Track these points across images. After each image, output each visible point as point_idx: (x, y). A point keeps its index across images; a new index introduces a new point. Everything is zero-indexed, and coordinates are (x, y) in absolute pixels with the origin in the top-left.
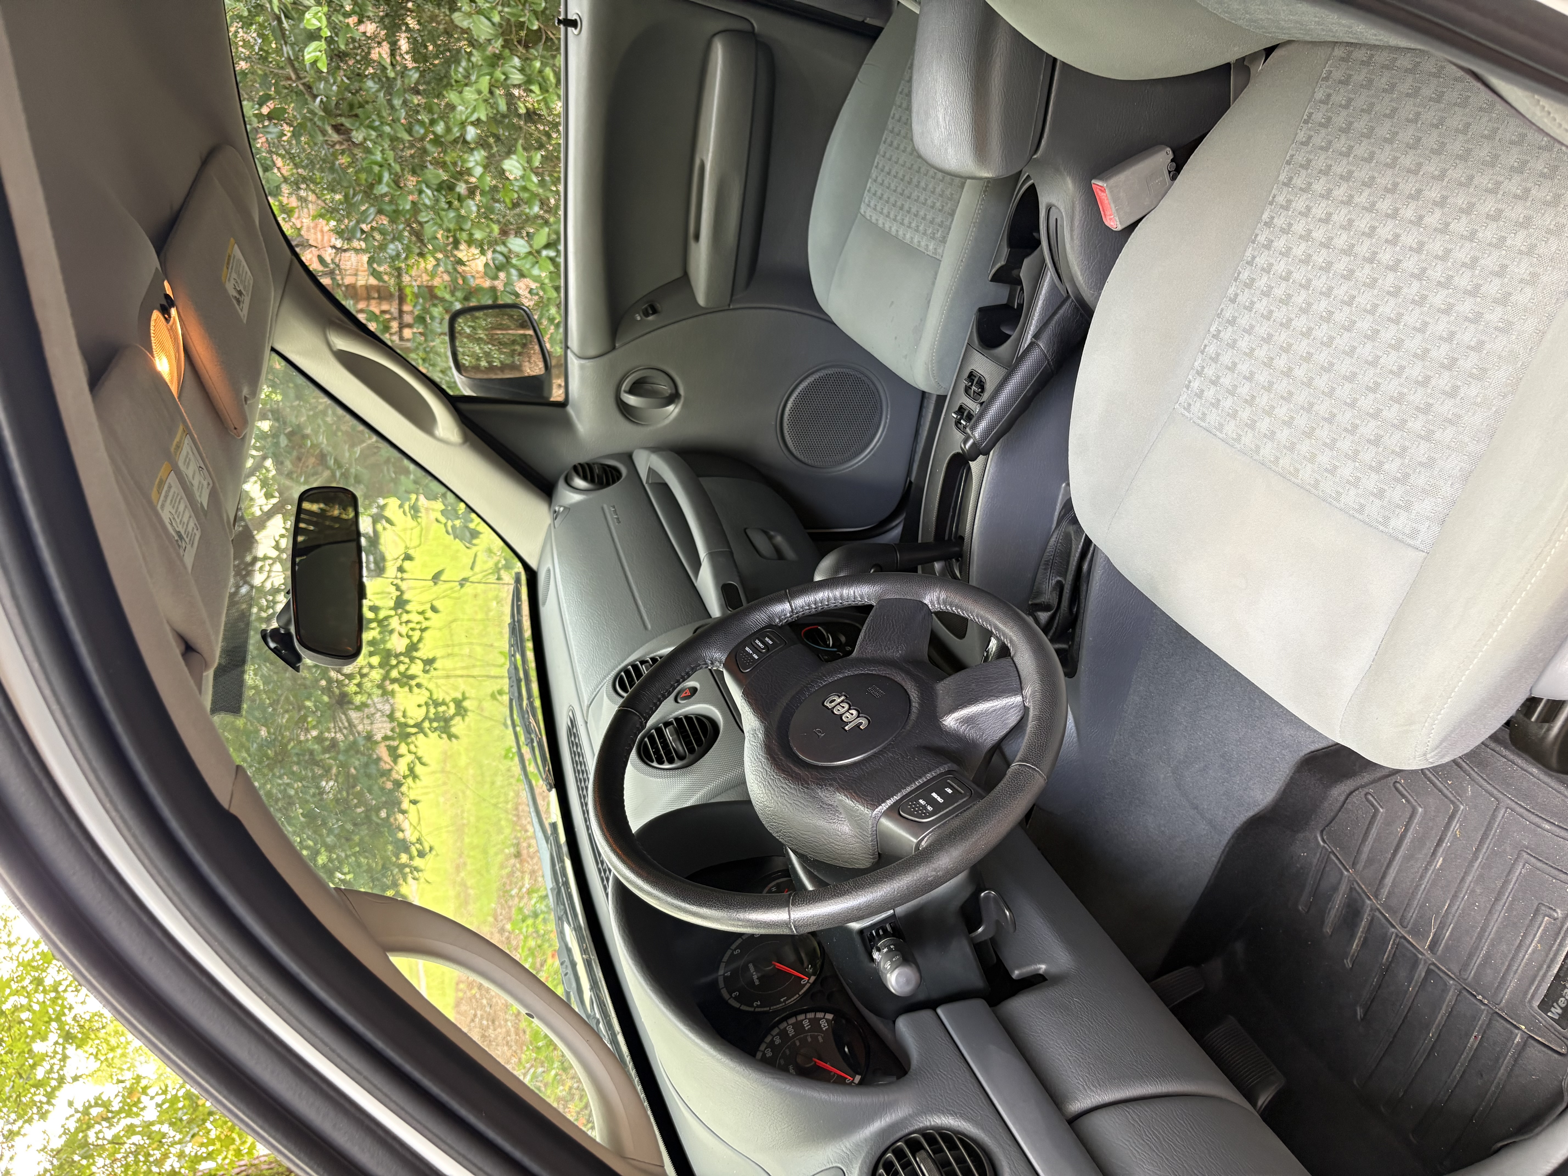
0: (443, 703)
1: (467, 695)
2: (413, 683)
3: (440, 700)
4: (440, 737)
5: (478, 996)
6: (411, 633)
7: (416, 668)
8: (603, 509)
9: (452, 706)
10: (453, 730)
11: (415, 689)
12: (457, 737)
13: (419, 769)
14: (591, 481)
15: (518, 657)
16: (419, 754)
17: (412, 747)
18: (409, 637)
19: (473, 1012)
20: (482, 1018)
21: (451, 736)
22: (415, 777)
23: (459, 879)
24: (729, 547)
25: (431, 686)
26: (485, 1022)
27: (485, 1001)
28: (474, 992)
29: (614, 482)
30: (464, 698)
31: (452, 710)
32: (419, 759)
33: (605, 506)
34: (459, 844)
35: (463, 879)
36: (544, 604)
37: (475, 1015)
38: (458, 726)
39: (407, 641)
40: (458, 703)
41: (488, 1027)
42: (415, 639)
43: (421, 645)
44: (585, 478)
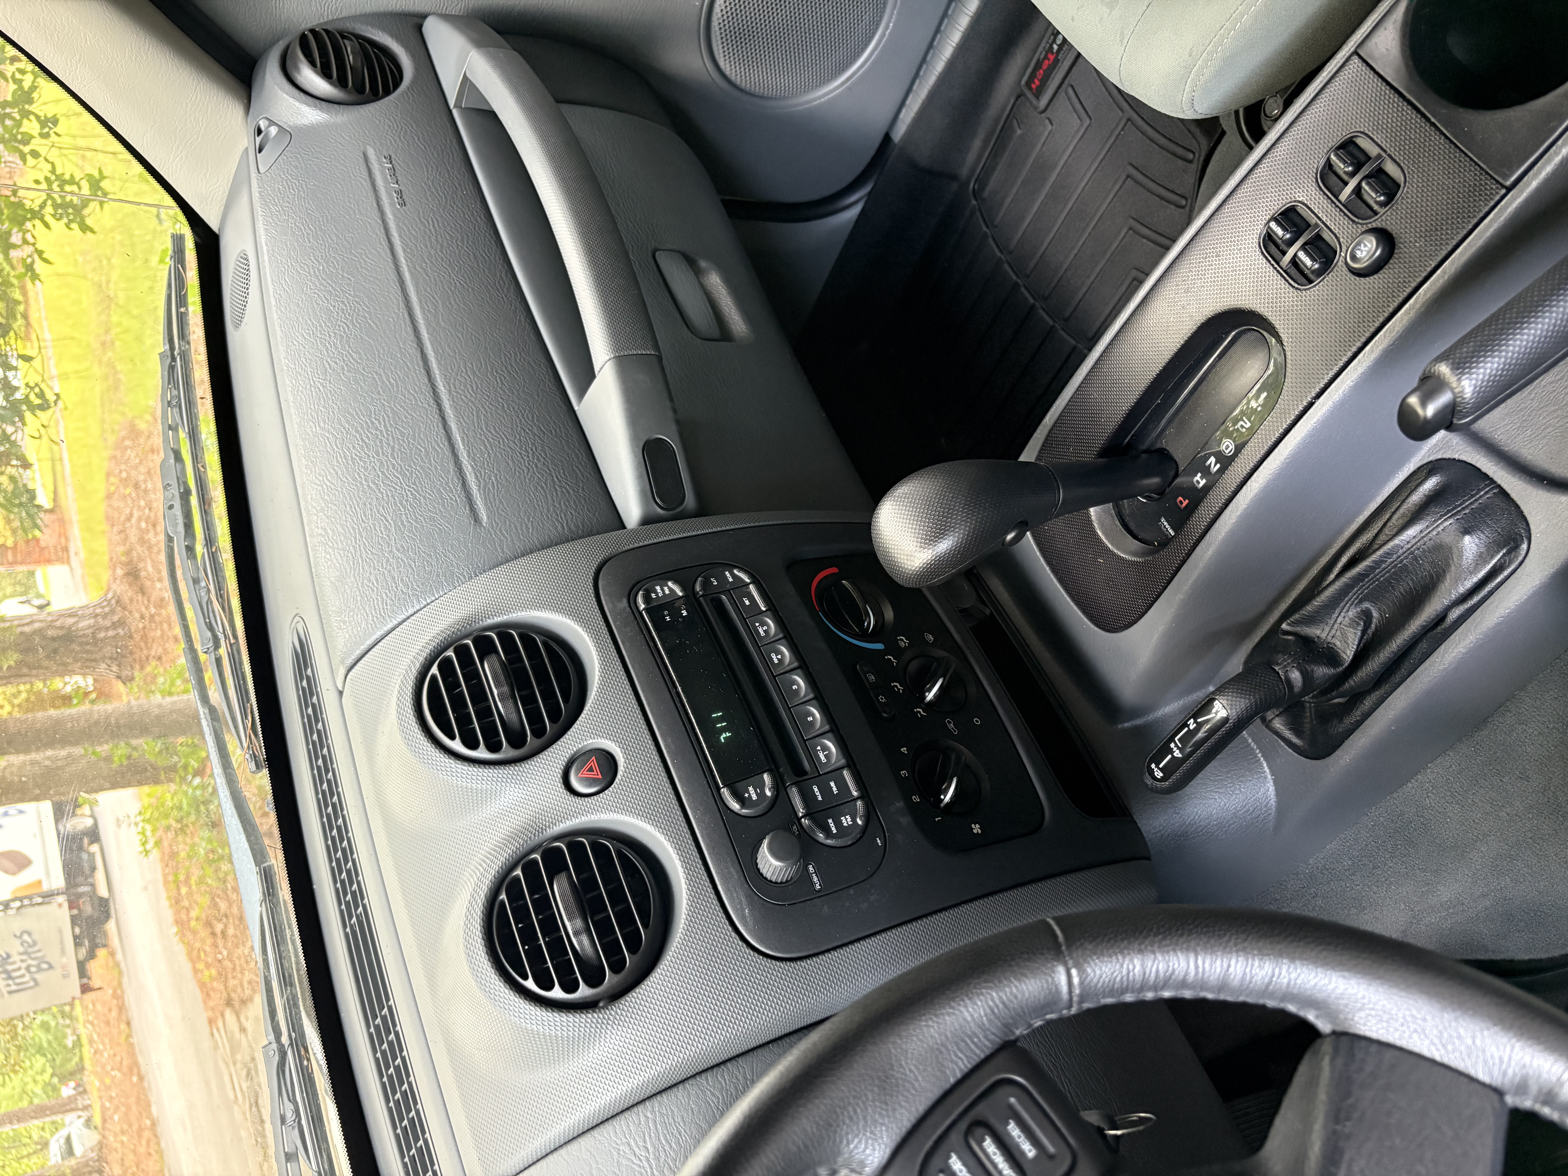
0: (72, 181)
1: (105, 174)
2: (26, 149)
3: (67, 177)
4: (68, 226)
5: (134, 495)
6: (18, 76)
7: (31, 127)
8: (365, 156)
9: (85, 185)
10: (89, 222)
11: (30, 160)
12: (92, 231)
13: (39, 266)
14: (341, 82)
15: (183, 435)
16: (39, 246)
17: (29, 237)
18: (15, 81)
19: (128, 511)
20: (140, 519)
21: (85, 228)
22: (35, 277)
23: (105, 359)
24: (657, 347)
25: (53, 155)
26: (143, 525)
27: (142, 503)
28: (128, 491)
29: (387, 93)
30: (102, 177)
31: (86, 190)
32: (40, 253)
33: (371, 152)
34: (103, 317)
35: (110, 359)
36: (237, 326)
37: (131, 515)
38: (94, 214)
39: (13, 87)
40: (95, 184)
41: (148, 531)
42: (27, 85)
43: (35, 95)
44: (326, 74)
